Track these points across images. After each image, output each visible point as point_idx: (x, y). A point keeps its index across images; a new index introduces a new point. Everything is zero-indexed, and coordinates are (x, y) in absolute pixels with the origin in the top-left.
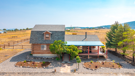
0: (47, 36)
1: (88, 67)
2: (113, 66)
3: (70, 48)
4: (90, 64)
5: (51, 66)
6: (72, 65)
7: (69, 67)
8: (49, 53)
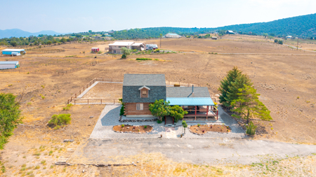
0: (144, 92)
1: (194, 131)
2: (221, 131)
3: (174, 110)
4: (197, 128)
5: (155, 131)
6: (177, 129)
7: (174, 132)
8: (146, 114)
